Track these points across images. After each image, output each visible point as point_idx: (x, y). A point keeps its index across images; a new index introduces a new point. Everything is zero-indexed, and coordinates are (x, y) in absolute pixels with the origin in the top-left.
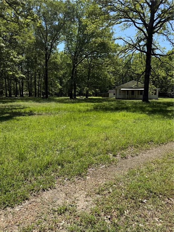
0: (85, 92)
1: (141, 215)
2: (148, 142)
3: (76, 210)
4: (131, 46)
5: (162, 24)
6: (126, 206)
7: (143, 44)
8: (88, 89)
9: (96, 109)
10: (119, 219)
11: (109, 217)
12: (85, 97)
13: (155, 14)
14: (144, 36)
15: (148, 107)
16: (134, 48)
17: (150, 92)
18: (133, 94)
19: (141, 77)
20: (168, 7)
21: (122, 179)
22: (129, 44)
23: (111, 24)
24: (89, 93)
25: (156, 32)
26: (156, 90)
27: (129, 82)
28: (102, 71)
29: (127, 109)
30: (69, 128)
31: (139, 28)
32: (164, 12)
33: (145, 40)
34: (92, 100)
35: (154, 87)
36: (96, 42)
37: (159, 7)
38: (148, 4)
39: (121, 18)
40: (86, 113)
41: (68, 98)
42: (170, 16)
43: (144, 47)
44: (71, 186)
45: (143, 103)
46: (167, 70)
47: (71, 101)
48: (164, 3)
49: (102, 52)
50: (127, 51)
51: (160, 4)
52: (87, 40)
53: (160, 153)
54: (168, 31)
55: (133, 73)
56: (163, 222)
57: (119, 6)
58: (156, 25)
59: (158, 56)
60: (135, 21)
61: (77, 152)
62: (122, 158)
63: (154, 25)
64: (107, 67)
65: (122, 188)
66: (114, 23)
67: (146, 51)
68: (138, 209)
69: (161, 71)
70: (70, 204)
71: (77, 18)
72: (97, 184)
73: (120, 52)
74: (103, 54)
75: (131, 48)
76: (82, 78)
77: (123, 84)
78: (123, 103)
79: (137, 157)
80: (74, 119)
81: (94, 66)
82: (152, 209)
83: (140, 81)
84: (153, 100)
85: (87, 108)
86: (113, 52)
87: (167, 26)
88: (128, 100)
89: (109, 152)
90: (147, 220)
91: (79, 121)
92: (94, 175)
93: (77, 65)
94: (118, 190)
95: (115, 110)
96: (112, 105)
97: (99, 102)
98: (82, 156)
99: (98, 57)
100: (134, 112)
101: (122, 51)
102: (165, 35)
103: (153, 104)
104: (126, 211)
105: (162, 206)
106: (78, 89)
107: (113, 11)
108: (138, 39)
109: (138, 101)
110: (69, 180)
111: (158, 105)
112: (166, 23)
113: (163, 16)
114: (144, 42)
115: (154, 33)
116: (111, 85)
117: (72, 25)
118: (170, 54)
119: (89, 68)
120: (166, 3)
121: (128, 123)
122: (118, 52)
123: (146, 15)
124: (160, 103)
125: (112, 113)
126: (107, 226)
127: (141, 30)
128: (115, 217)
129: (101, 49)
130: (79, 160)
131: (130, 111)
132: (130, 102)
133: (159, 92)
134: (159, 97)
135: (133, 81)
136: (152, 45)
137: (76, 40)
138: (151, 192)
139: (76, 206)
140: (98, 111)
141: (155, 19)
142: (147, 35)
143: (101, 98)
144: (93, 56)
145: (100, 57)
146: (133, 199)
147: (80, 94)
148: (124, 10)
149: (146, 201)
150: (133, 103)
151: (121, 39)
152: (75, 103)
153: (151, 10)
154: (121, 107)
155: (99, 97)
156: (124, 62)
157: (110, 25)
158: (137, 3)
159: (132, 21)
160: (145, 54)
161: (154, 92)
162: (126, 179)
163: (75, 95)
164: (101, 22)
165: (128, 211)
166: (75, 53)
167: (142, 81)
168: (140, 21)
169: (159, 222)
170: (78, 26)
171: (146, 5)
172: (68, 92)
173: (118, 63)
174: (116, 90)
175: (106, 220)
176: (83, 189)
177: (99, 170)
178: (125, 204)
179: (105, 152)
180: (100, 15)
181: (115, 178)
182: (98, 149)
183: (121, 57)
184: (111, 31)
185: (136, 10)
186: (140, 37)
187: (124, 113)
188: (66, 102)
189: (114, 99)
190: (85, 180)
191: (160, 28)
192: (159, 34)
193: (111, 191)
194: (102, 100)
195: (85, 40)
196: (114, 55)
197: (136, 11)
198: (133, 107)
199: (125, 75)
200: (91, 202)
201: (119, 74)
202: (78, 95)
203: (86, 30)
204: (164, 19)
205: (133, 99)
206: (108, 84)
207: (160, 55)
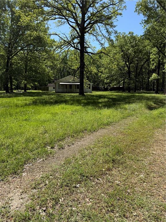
0: (23, 86)
1: (74, 200)
2: (83, 131)
3: (9, 211)
4: (66, 42)
5: (92, 26)
6: (61, 195)
7: (77, 42)
8: (26, 82)
9: (35, 103)
10: (54, 209)
11: (44, 209)
12: (24, 91)
13: (86, 16)
14: (77, 34)
15: (84, 99)
16: (69, 45)
17: (85, 86)
18: (71, 88)
19: (77, 72)
20: (96, 11)
21: (58, 169)
22: (64, 40)
23: (46, 19)
24: (28, 86)
25: (87, 32)
26: (90, 85)
27: (67, 76)
28: (39, 65)
29: (66, 102)
30: (4, 124)
31: (72, 26)
32: (93, 15)
33: (78, 38)
34: (31, 94)
35: (88, 82)
36: (31, 35)
37: (89, 10)
38: (79, 5)
39: (55, 15)
40: (24, 108)
41: (3, 92)
42: (98, 19)
43: (77, 44)
44: (5, 187)
45: (80, 96)
46: (98, 67)
47: (7, 96)
48: (92, 6)
49: (38, 46)
50: (63, 47)
51: (89, 7)
52: (22, 32)
53: (92, 140)
54: (97, 33)
55: (69, 68)
56: (92, 201)
57: (53, 3)
58: (87, 26)
59: (90, 54)
60: (68, 19)
61: (13, 150)
62: (59, 148)
63: (85, 25)
64: (45, 60)
65: (58, 178)
66: (48, 18)
67: (80, 49)
68: (72, 194)
69: (93, 68)
70: (3, 206)
71: (9, 7)
72: (33, 179)
73: (56, 48)
74: (39, 48)
75: (66, 45)
76: (18, 71)
77: (61, 78)
78: (63, 97)
79: (73, 146)
80: (10, 114)
81: (31, 59)
82: (84, 191)
83: (76, 77)
84: (88, 94)
85: (25, 102)
86: (49, 47)
87: (96, 28)
88: (67, 94)
89: (47, 145)
90: (80, 203)
91: (16, 116)
92: (31, 171)
93: (12, 57)
94: (54, 181)
95: (54, 103)
96: (52, 99)
97: (39, 96)
98: (18, 153)
99: (34, 51)
100: (72, 104)
101: (58, 47)
102: (95, 36)
103: (88, 97)
104: (61, 199)
105: (92, 187)
106: (15, 82)
107: (47, 6)
108: (72, 37)
109: (75, 94)
110: (3, 180)
111: (92, 97)
112: (95, 25)
113: (92, 18)
114: (77, 40)
115: (85, 33)
116: (49, 79)
117: (4, 14)
118: (99, 53)
119: (25, 61)
120: (94, 7)
121: (66, 116)
122: (55, 47)
123: (78, 16)
124: (93, 96)
125: (51, 106)
126: (42, 218)
127: (74, 28)
128: (51, 207)
129: (38, 43)
130: (14, 158)
131: (68, 104)
132: (69, 95)
133: (92, 86)
134: (92, 91)
135: (70, 76)
136: (85, 43)
137: (9, 31)
138: (84, 176)
139: (9, 207)
140: (38, 105)
141: (85, 20)
142: (80, 34)
143: (41, 91)
144: (29, 49)
145: (36, 50)
146: (68, 186)
147: (18, 88)
148: (58, 7)
149: (79, 186)
150: (71, 96)
151: (57, 35)
152: (12, 97)
153: (81, 11)
154: (61, 100)
155: (39, 90)
156: (61, 57)
157: (44, 20)
158: (69, 2)
159: (66, 19)
160: (79, 51)
161: (89, 86)
162: (62, 169)
163: (12, 89)
164: (35, 15)
165: (62, 198)
166: (9, 44)
167: (78, 76)
168: (73, 20)
169: (89, 202)
170: (11, 16)
171: (77, 5)
172: (3, 86)
173: (55, 57)
174: (55, 84)
175: (41, 213)
176: (18, 187)
177: (36, 164)
178: (61, 192)
179: (43, 145)
180: (33, 8)
181: (52, 169)
182: (36, 143)
183: (58, 53)
184: (46, 26)
185: (68, 9)
186: (74, 35)
187: (63, 105)
188: (2, 96)
189: (54, 92)
190: (21, 177)
191: (90, 29)
192: (90, 34)
193: (47, 182)
194: (41, 93)
195: (19, 31)
196: (51, 50)
197: (69, 11)
198: (71, 100)
199: (63, 70)
200: (26, 198)
201: (57, 69)
202: (15, 89)
203: (20, 21)
204: (93, 21)
205: (71, 93)
206: (47, 78)
207: (92, 53)
